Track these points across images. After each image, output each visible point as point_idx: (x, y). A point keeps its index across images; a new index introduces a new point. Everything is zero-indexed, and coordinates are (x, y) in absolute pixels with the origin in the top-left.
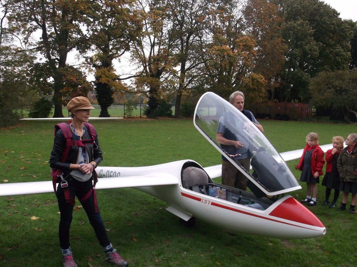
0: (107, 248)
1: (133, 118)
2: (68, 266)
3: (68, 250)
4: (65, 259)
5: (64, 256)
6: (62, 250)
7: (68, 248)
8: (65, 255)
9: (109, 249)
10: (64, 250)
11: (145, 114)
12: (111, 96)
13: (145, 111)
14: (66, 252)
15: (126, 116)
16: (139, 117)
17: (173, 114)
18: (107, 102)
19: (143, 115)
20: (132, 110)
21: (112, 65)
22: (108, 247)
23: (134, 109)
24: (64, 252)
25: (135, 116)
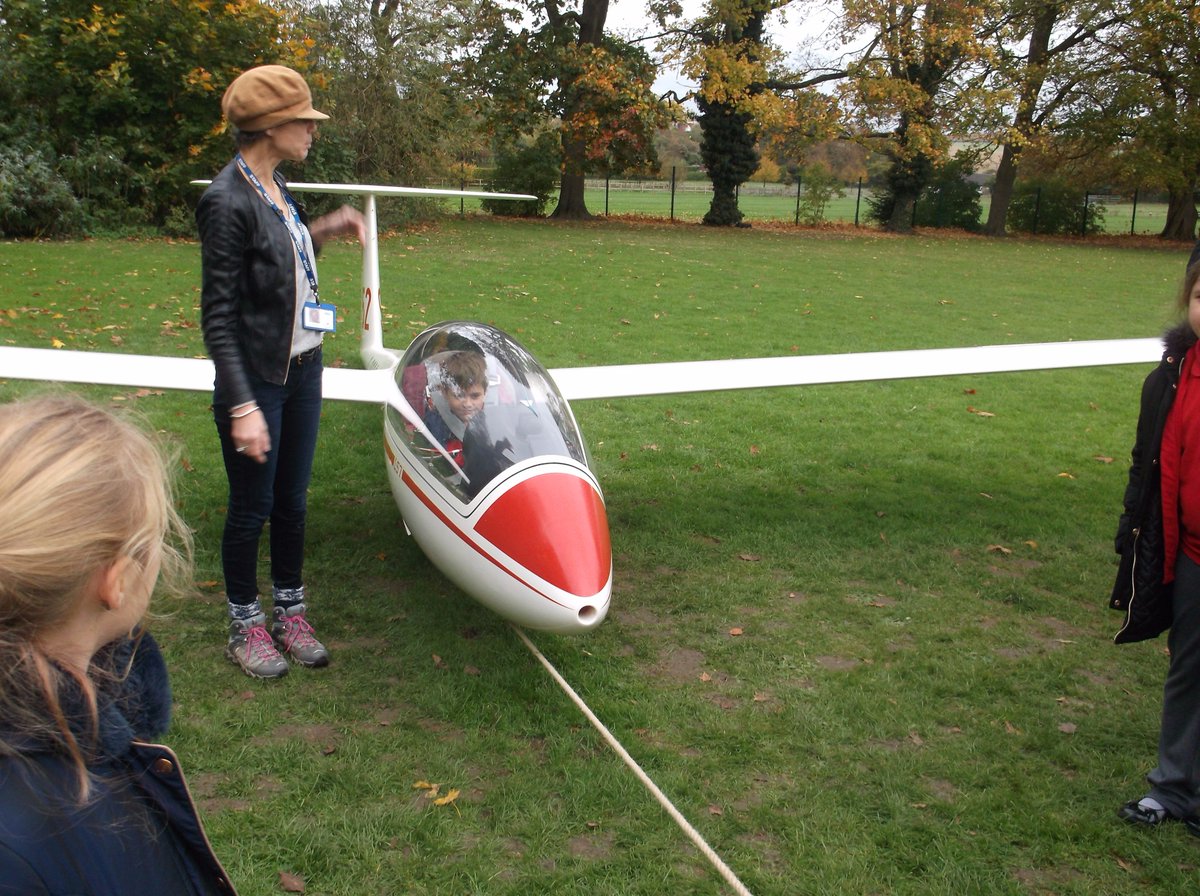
0: (283, 595)
1: (829, 226)
2: (256, 658)
3: (253, 607)
4: (244, 635)
5: (241, 626)
6: (233, 605)
7: (251, 601)
8: (243, 622)
9: (287, 599)
10: (241, 606)
11: (876, 217)
12: (750, 146)
13: (874, 204)
14: (245, 615)
15: (802, 220)
16: (850, 225)
17: (984, 218)
18: (734, 167)
19: (867, 221)
20: (827, 198)
21: (762, 36)
22: (286, 591)
23: (835, 196)
24: (238, 614)
25: (835, 221)
